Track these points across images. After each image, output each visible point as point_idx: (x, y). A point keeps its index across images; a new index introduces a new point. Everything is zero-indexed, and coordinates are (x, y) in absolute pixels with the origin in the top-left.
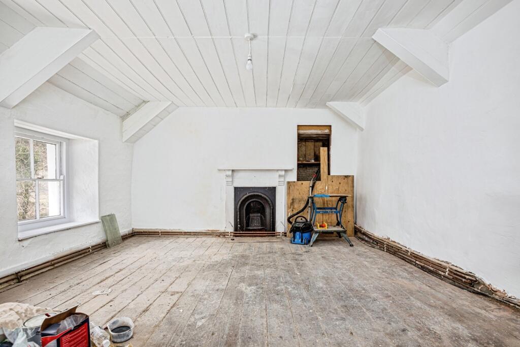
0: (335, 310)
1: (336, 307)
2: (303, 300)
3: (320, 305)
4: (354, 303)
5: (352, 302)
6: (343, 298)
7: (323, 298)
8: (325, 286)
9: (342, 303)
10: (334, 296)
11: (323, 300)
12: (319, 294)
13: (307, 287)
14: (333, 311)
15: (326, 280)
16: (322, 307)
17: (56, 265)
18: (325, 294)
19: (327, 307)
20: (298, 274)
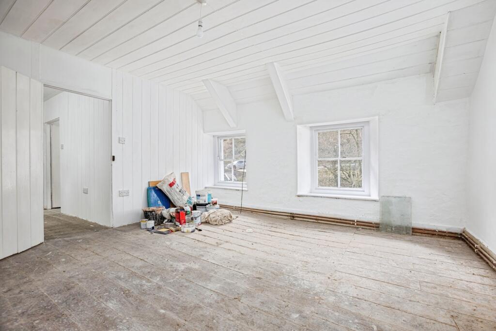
0: (81, 282)
1: (80, 284)
2: (119, 278)
3: (98, 280)
4: (58, 297)
5: (59, 298)
6: (72, 298)
7: (99, 288)
8: (103, 306)
9: (73, 291)
10: (86, 296)
11: (98, 286)
12: (106, 291)
13: (127, 294)
14: (83, 280)
15: (106, 319)
16: (96, 279)
17: (319, 221)
18: (99, 294)
19: (90, 281)
20: (162, 311)
